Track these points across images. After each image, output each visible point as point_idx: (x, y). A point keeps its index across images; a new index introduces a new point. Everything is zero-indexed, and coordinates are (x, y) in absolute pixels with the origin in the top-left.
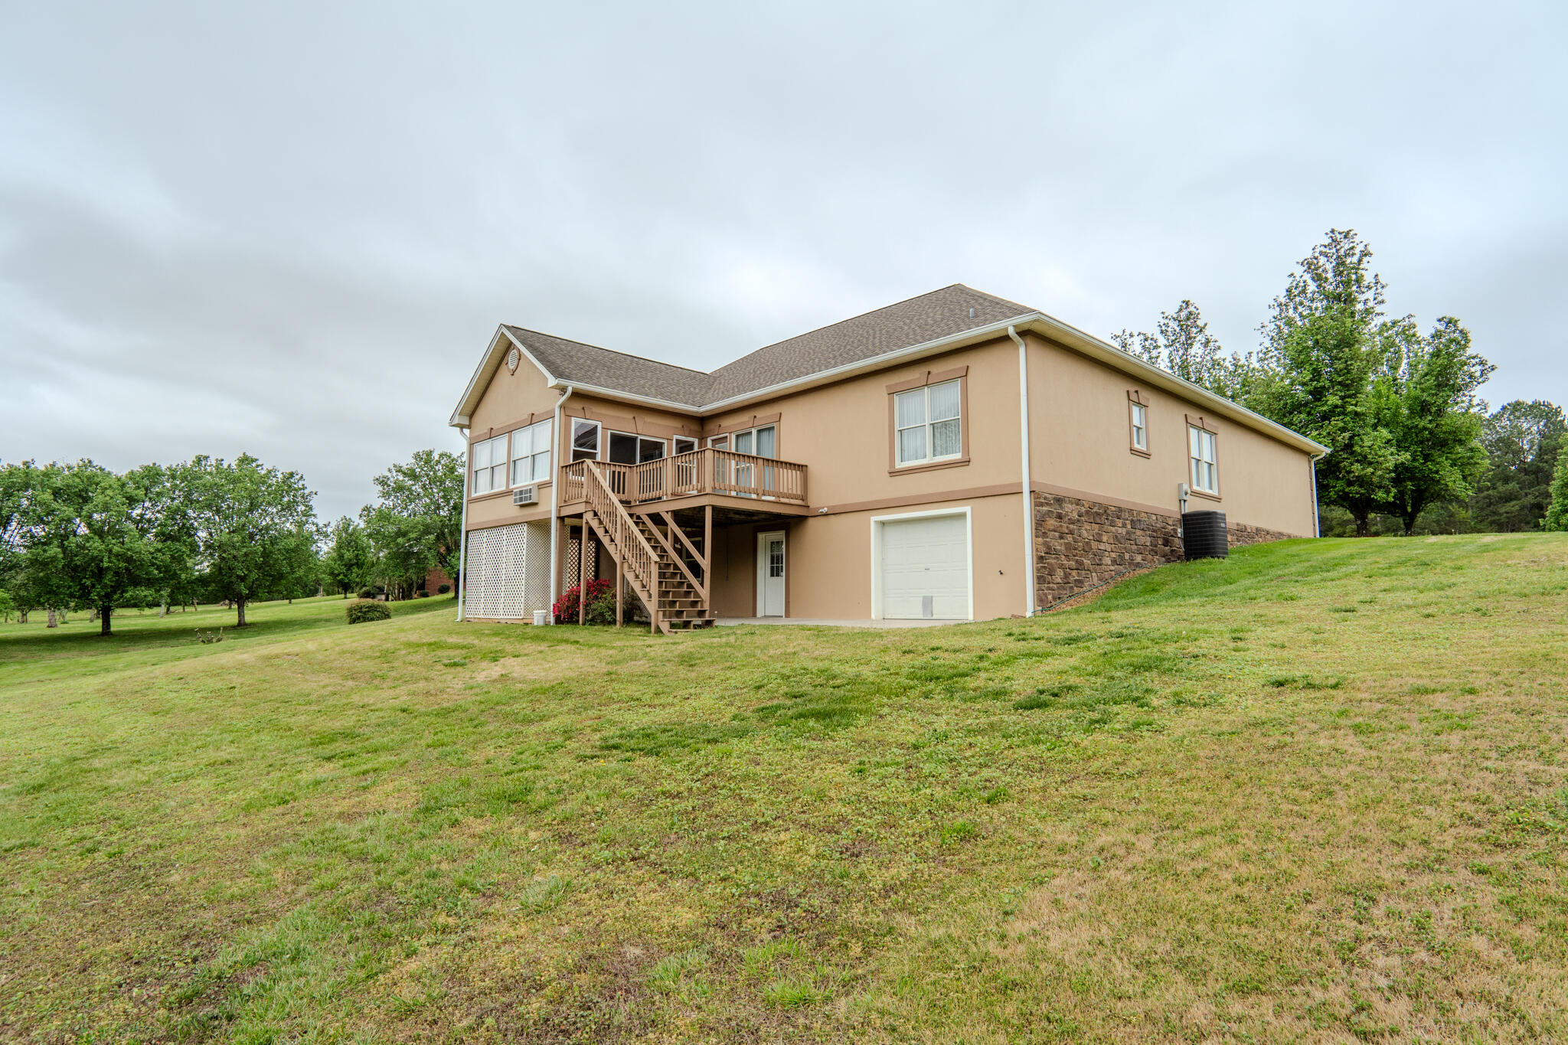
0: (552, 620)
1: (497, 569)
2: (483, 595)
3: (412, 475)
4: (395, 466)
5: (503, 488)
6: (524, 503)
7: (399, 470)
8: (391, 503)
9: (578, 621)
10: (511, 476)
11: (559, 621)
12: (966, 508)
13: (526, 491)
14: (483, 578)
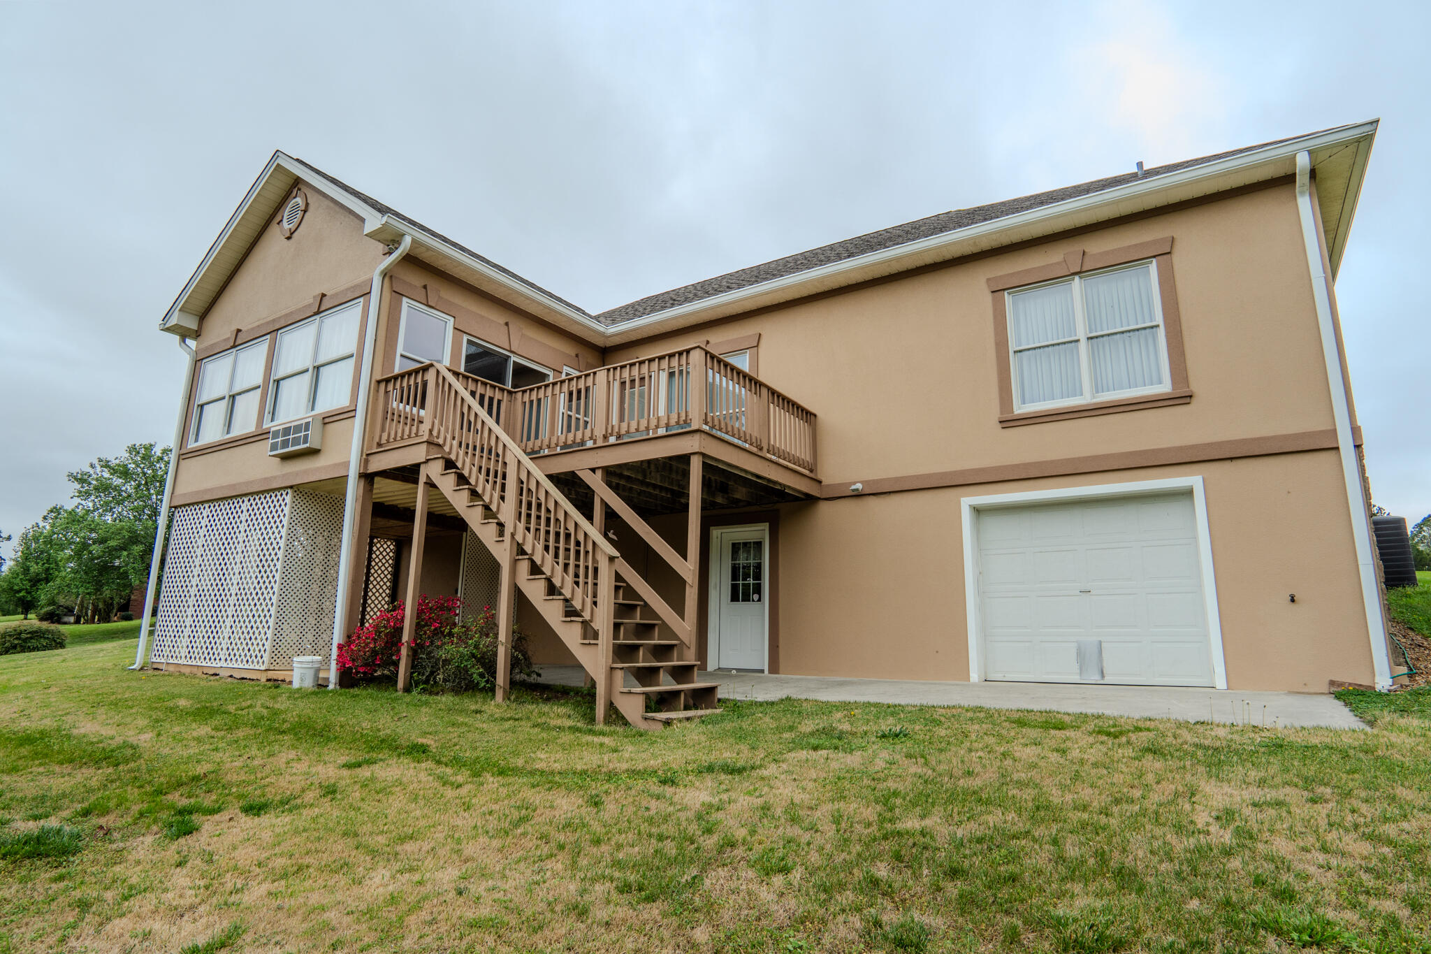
0: (332, 675)
1: (222, 574)
2: (189, 621)
3: (125, 473)
4: (100, 460)
5: (251, 428)
6: (290, 449)
7: (106, 465)
8: (91, 505)
9: (391, 681)
10: (268, 407)
11: (348, 679)
12: (1193, 480)
13: (298, 429)
14: (193, 591)
